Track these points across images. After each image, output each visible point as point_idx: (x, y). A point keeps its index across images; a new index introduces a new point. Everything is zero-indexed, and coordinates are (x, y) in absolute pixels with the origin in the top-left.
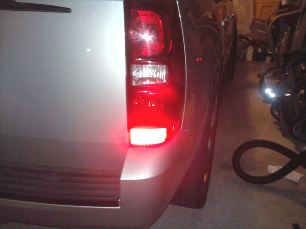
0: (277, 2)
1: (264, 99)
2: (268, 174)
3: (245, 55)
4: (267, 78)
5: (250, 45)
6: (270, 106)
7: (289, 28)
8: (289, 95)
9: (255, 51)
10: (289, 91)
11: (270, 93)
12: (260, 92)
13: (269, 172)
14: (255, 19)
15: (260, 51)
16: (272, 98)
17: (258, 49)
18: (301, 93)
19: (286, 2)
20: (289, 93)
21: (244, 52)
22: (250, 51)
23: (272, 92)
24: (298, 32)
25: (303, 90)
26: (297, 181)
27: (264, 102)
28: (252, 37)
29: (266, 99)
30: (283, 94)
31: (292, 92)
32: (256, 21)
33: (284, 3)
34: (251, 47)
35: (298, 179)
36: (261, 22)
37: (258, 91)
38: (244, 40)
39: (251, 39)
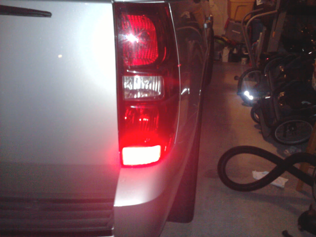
0: (252, 2)
1: (243, 102)
2: (254, 181)
3: (221, 57)
4: (246, 80)
5: (226, 46)
6: (250, 109)
7: (265, 29)
8: (269, 97)
9: (231, 52)
10: (269, 93)
11: (249, 95)
12: (238, 95)
13: (254, 179)
14: (229, 19)
15: (235, 51)
16: (250, 100)
17: (233, 50)
18: (281, 96)
19: (261, 2)
20: (269, 96)
21: (220, 53)
22: (226, 52)
23: (250, 94)
24: (274, 32)
25: (283, 93)
26: (283, 187)
27: (243, 104)
28: (227, 38)
29: (245, 102)
30: (263, 97)
31: (272, 94)
32: (231, 21)
33: (259, 3)
34: (226, 48)
35: (284, 184)
36: (236, 22)
37: (235, 93)
38: (220, 41)
39: (226, 40)
